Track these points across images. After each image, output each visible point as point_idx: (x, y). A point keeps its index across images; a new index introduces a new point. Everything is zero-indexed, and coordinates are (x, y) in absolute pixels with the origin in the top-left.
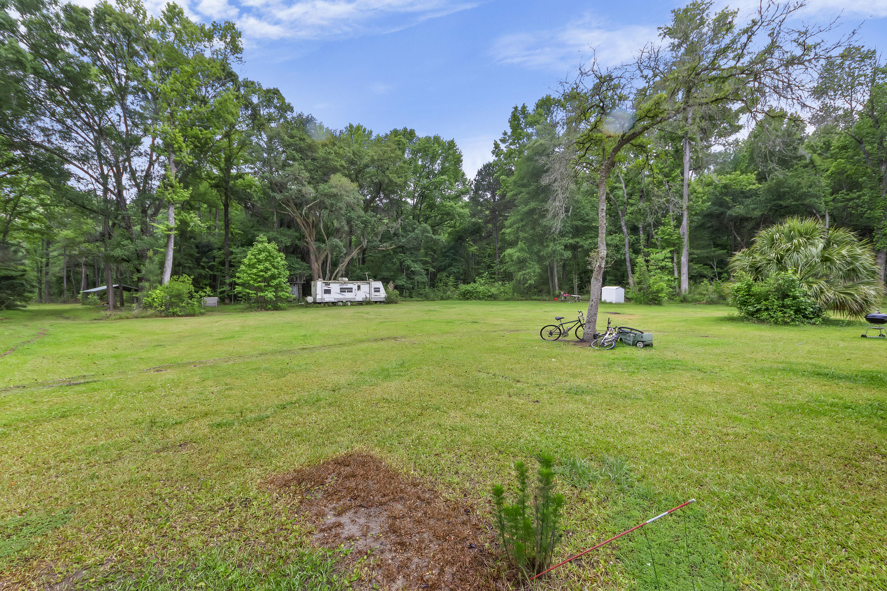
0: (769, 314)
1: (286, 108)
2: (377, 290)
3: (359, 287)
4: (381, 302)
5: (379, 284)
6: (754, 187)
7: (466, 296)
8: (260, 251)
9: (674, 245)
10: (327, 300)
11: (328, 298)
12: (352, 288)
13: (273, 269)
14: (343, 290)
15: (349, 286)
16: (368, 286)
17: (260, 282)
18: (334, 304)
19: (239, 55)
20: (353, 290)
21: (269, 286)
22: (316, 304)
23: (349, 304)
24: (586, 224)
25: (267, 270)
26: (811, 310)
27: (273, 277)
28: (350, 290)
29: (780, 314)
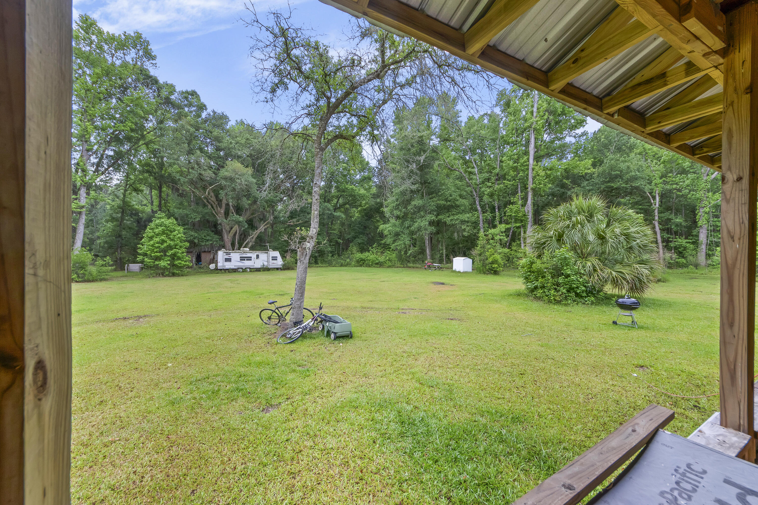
0: (545, 292)
1: (202, 107)
2: (275, 258)
3: (258, 257)
4: (277, 269)
5: (277, 254)
6: (589, 171)
7: (361, 263)
8: (157, 226)
9: (522, 221)
10: (227, 267)
11: (228, 265)
12: (251, 257)
13: (169, 242)
14: (242, 259)
15: (249, 255)
16: (266, 255)
17: (156, 252)
18: (234, 271)
19: (154, 62)
20: (252, 259)
21: (165, 255)
22: (217, 271)
23: (248, 270)
24: (449, 203)
25: (163, 242)
26: (584, 288)
27: (170, 247)
28: (249, 259)
29: (552, 292)
